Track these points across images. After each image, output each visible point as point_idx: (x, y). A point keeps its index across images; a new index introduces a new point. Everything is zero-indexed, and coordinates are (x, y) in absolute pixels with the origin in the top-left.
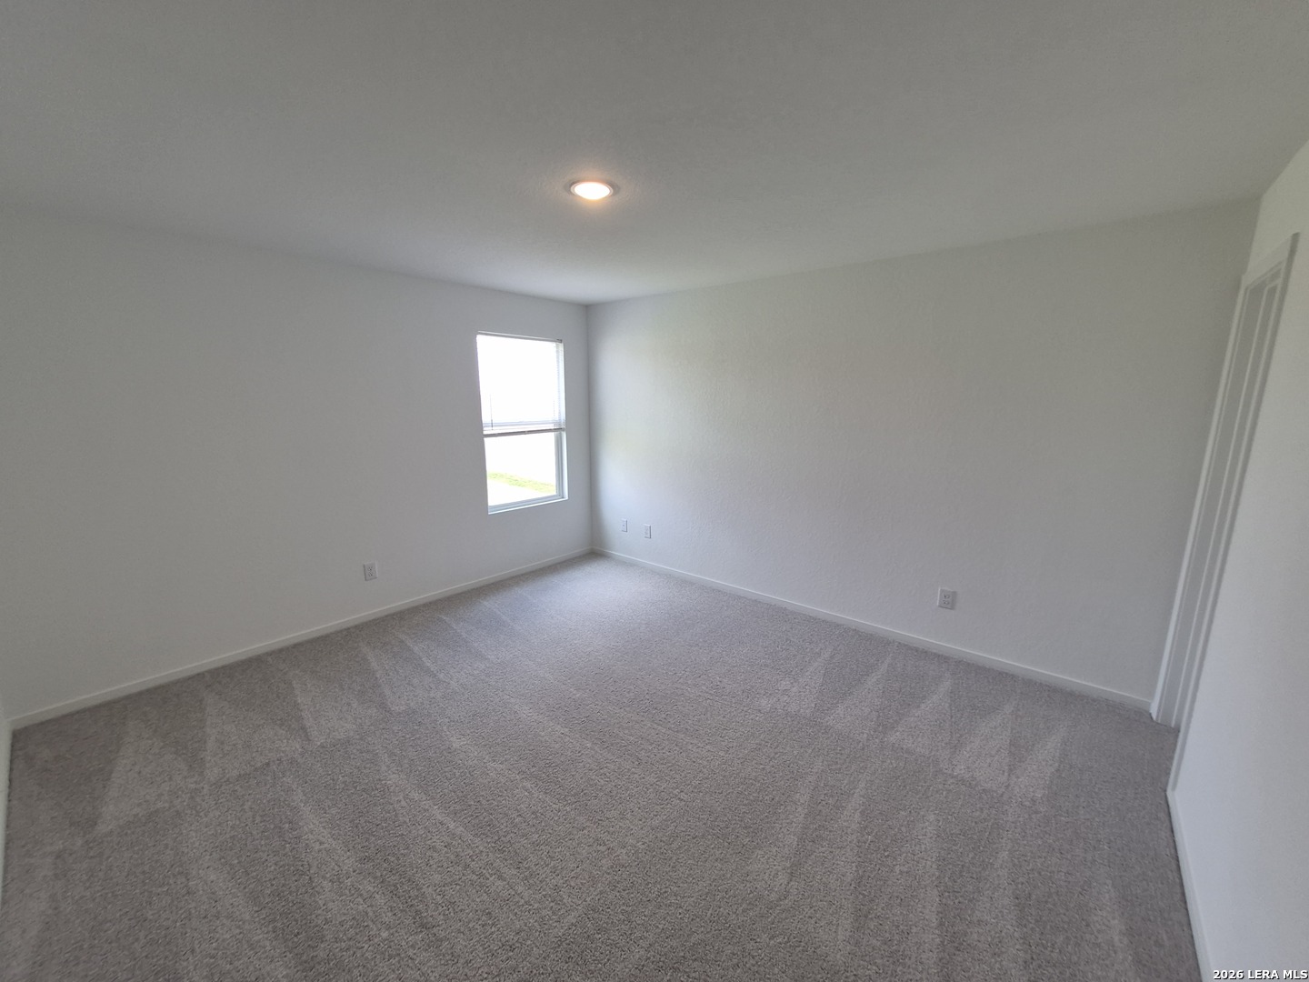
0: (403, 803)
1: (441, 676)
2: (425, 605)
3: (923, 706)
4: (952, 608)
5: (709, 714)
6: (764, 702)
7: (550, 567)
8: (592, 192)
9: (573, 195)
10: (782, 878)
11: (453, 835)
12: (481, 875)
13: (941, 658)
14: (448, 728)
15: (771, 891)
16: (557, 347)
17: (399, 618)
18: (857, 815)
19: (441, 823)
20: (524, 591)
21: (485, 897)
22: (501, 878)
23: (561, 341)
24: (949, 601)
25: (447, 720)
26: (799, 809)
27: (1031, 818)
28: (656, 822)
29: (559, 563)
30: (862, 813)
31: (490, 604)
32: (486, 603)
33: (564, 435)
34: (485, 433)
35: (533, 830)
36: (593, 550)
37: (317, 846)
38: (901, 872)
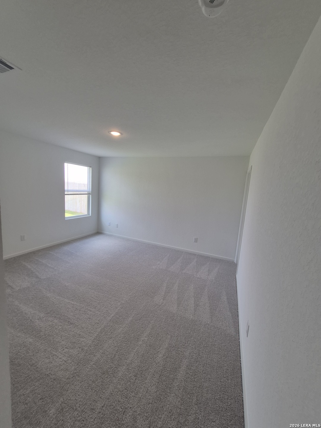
0: (55, 300)
1: (56, 268)
2: (42, 249)
3: (190, 265)
4: (197, 242)
5: (140, 271)
6: (154, 267)
7: (84, 237)
8: (115, 134)
9: (111, 134)
10: (162, 300)
11: (74, 305)
12: (85, 311)
13: (194, 255)
14: (63, 281)
15: (159, 303)
16: (90, 168)
17: (34, 253)
18: (177, 287)
19: (69, 302)
20: (78, 244)
21: (87, 315)
22: (90, 311)
23: (91, 167)
24: (196, 240)
25: (62, 279)
26: (164, 287)
27: (212, 283)
28: (130, 294)
29: (87, 236)
30: (178, 286)
31: (67, 248)
32: (65, 248)
33: (91, 196)
34: (65, 193)
35: (97, 300)
36: (98, 232)
37: (29, 313)
38: (186, 296)
